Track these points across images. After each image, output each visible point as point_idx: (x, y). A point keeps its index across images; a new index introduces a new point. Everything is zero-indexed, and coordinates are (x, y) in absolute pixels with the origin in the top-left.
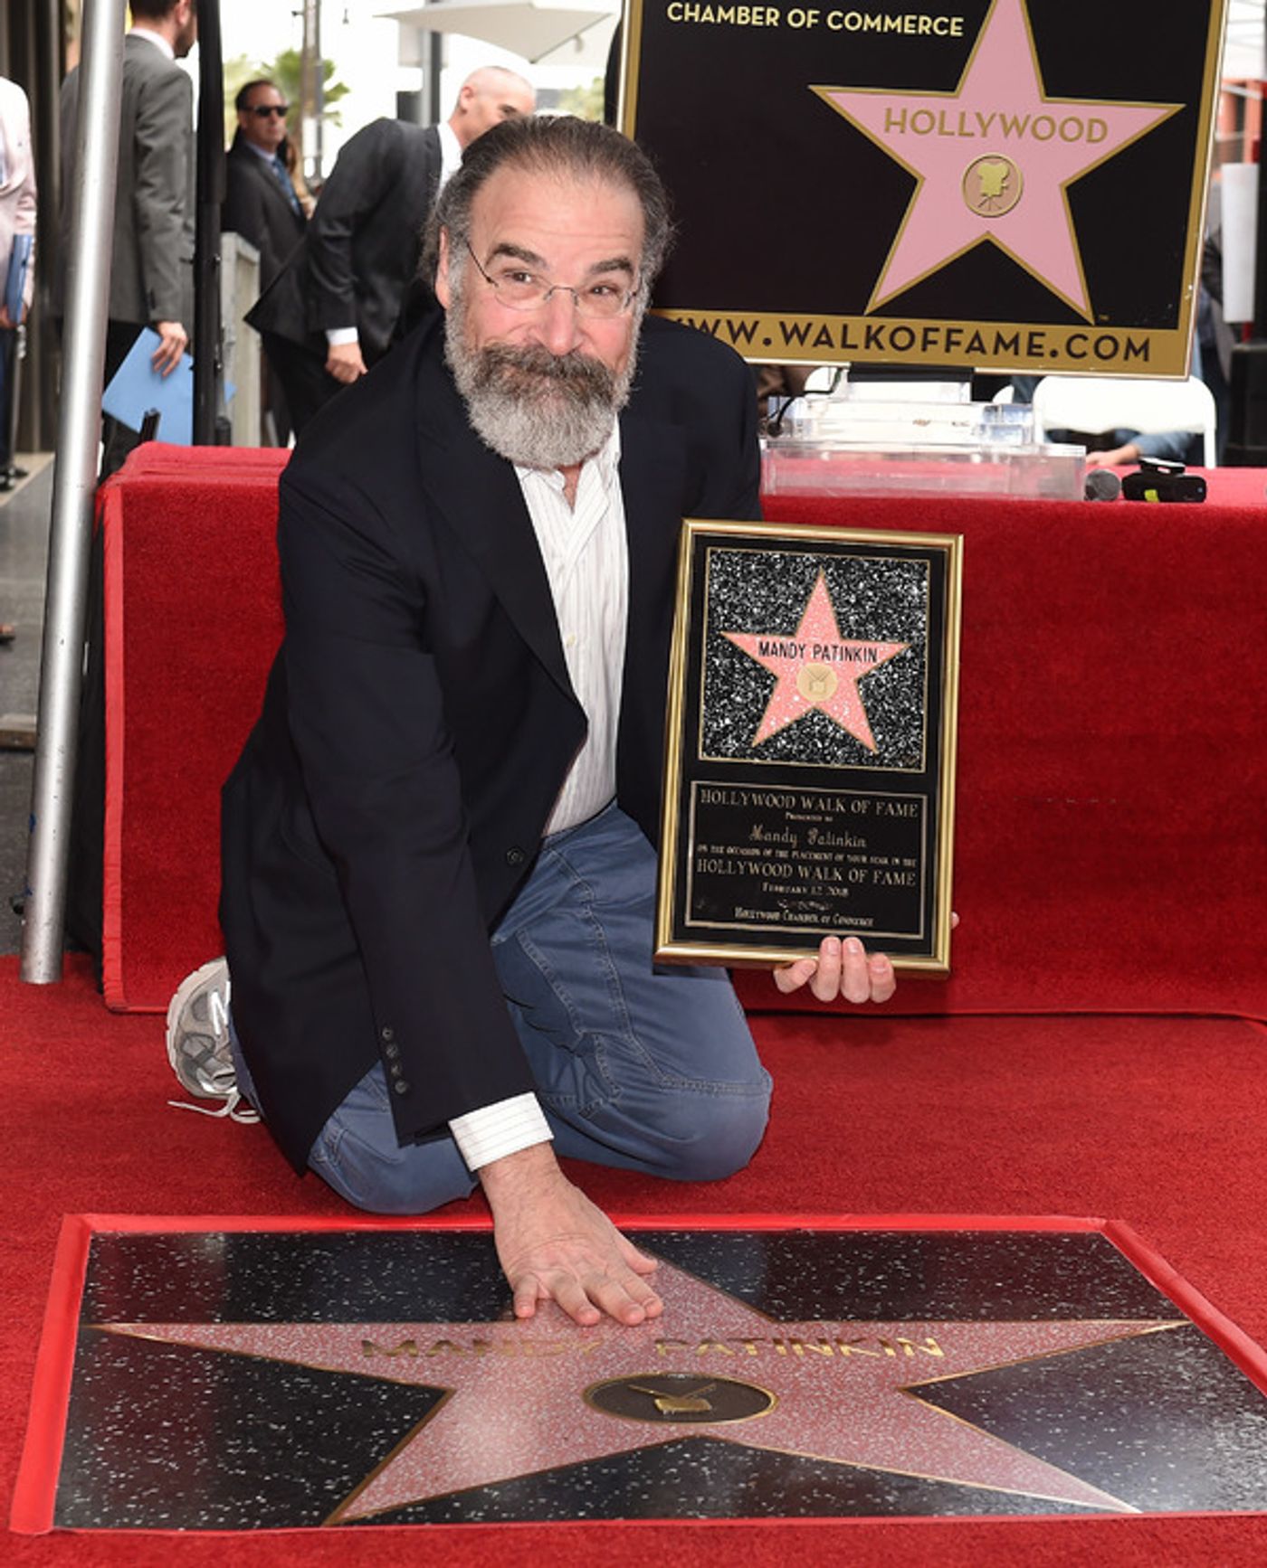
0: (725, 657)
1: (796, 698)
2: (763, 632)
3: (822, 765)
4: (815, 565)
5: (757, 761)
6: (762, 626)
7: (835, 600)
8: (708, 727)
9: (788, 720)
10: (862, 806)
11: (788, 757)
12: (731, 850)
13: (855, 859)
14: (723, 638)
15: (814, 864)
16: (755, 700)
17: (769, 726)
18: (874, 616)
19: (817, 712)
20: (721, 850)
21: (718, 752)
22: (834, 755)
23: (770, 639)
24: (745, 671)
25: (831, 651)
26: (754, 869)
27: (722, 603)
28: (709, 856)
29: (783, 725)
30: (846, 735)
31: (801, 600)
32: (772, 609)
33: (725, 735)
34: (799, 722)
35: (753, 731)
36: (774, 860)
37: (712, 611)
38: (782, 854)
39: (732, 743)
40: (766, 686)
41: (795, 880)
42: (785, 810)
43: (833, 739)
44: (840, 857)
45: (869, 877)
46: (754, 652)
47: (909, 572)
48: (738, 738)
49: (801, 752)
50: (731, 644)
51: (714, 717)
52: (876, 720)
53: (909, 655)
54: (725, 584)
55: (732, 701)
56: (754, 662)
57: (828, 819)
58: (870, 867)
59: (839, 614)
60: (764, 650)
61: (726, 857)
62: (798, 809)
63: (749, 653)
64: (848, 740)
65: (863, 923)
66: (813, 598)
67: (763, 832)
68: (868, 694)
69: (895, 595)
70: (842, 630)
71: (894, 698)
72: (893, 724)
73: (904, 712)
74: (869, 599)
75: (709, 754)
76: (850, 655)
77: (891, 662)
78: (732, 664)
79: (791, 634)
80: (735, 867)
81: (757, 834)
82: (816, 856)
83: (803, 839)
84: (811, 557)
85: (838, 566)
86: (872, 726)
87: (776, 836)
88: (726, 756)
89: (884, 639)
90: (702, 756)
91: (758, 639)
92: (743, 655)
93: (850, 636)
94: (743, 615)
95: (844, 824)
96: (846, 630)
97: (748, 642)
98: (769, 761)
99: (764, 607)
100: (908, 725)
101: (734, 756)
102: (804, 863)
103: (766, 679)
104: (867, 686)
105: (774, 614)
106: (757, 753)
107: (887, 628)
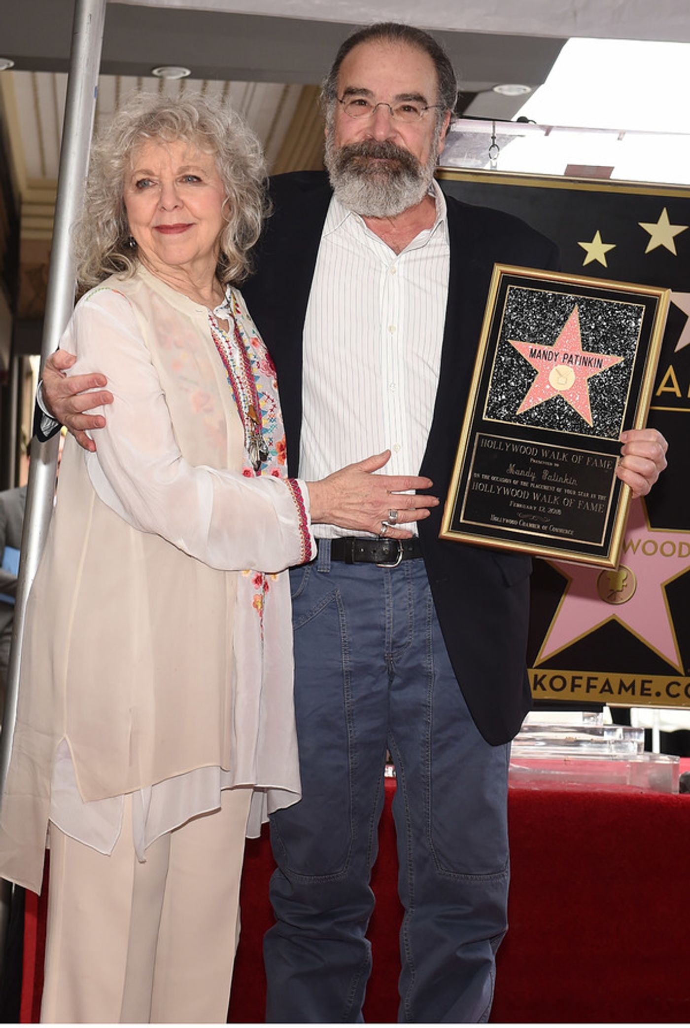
0: (508, 356)
1: (548, 387)
2: (534, 342)
3: (557, 431)
4: (573, 302)
5: (517, 424)
6: (534, 338)
7: (583, 326)
8: (491, 400)
9: (541, 400)
10: (579, 459)
11: (538, 423)
12: (493, 478)
13: (569, 492)
14: (509, 344)
15: (543, 492)
16: (523, 385)
17: (529, 403)
18: (605, 339)
19: (558, 397)
20: (486, 477)
21: (495, 417)
22: (565, 425)
23: (537, 347)
24: (520, 366)
25: (574, 358)
26: (506, 491)
27: (512, 322)
28: (480, 480)
29: (538, 403)
30: (575, 413)
31: (560, 324)
32: (541, 328)
33: (501, 406)
34: (547, 402)
35: (518, 405)
36: (518, 487)
37: (505, 326)
38: (525, 484)
39: (504, 411)
40: (530, 377)
41: (530, 501)
42: (531, 456)
43: (567, 415)
44: (559, 490)
45: (575, 504)
46: (526, 355)
47: (631, 312)
48: (508, 409)
49: (545, 421)
50: (513, 349)
51: (495, 394)
52: (596, 406)
53: (622, 365)
54: (516, 309)
55: (508, 384)
56: (525, 361)
57: (557, 465)
58: (577, 498)
59: (583, 335)
60: (533, 354)
61: (489, 482)
62: (539, 457)
63: (523, 355)
64: (576, 417)
65: (567, 532)
66: (568, 323)
67: (515, 469)
68: (593, 389)
69: (620, 326)
70: (583, 346)
71: (608, 392)
72: (605, 409)
73: (613, 402)
74: (603, 327)
75: (489, 417)
76: (586, 362)
77: (610, 369)
78: (512, 361)
79: (551, 345)
80: (495, 489)
81: (511, 470)
82: (546, 488)
83: (539, 475)
84: (572, 297)
85: (588, 303)
86: (592, 409)
87: (522, 473)
88: (499, 419)
89: (608, 354)
90: (485, 418)
91: (531, 346)
92: (519, 356)
93: (587, 350)
94: (524, 330)
95: (566, 469)
96: (586, 346)
97: (523, 348)
98: (525, 425)
99: (537, 326)
100: (615, 410)
101: (504, 419)
102: (538, 491)
103: (531, 373)
104: (593, 383)
105: (543, 331)
106: (518, 419)
107: (611, 347)
